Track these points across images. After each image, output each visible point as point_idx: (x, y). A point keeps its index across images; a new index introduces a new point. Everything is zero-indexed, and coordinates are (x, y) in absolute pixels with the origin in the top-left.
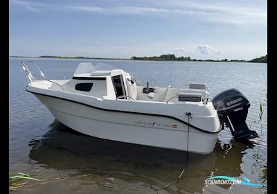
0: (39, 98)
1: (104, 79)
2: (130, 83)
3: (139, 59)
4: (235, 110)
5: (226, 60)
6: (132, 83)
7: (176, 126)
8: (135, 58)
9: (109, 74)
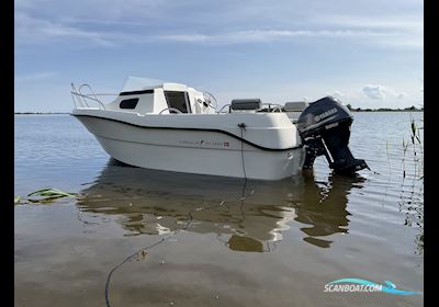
0: (82, 121)
1: (152, 91)
2: (202, 105)
4: (327, 127)
5: (412, 109)
6: (206, 105)
7: (227, 144)
9: (162, 87)
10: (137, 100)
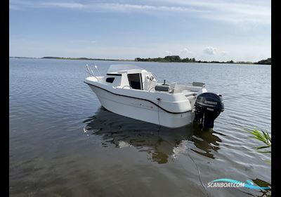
3: (143, 60)
4: (208, 109)
5: (231, 62)
6: (151, 80)
8: (139, 60)
9: (126, 72)
10: (114, 79)
